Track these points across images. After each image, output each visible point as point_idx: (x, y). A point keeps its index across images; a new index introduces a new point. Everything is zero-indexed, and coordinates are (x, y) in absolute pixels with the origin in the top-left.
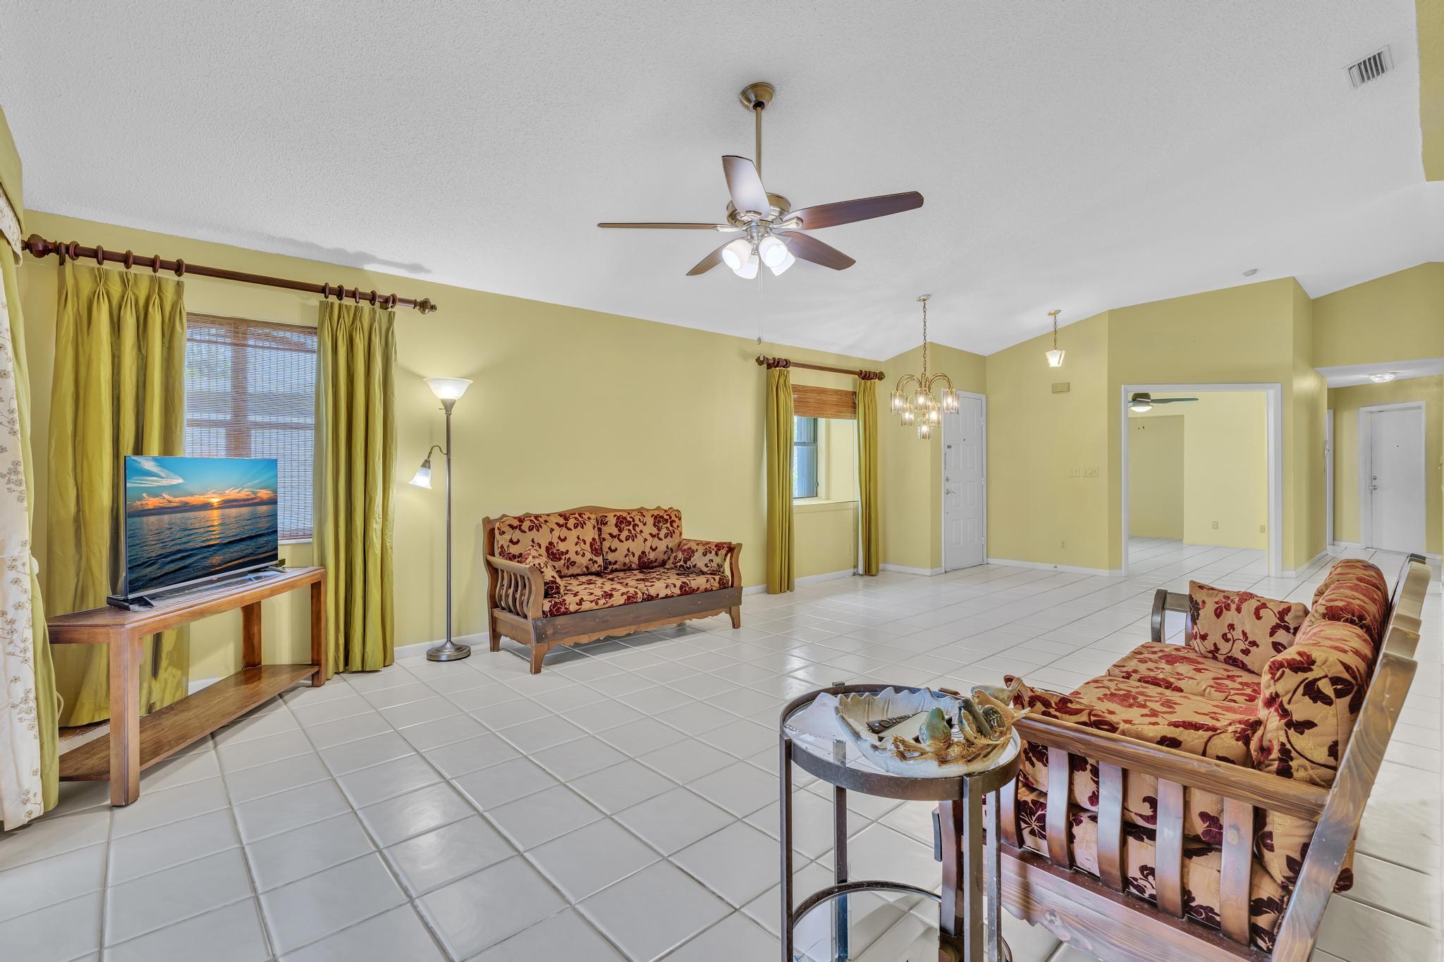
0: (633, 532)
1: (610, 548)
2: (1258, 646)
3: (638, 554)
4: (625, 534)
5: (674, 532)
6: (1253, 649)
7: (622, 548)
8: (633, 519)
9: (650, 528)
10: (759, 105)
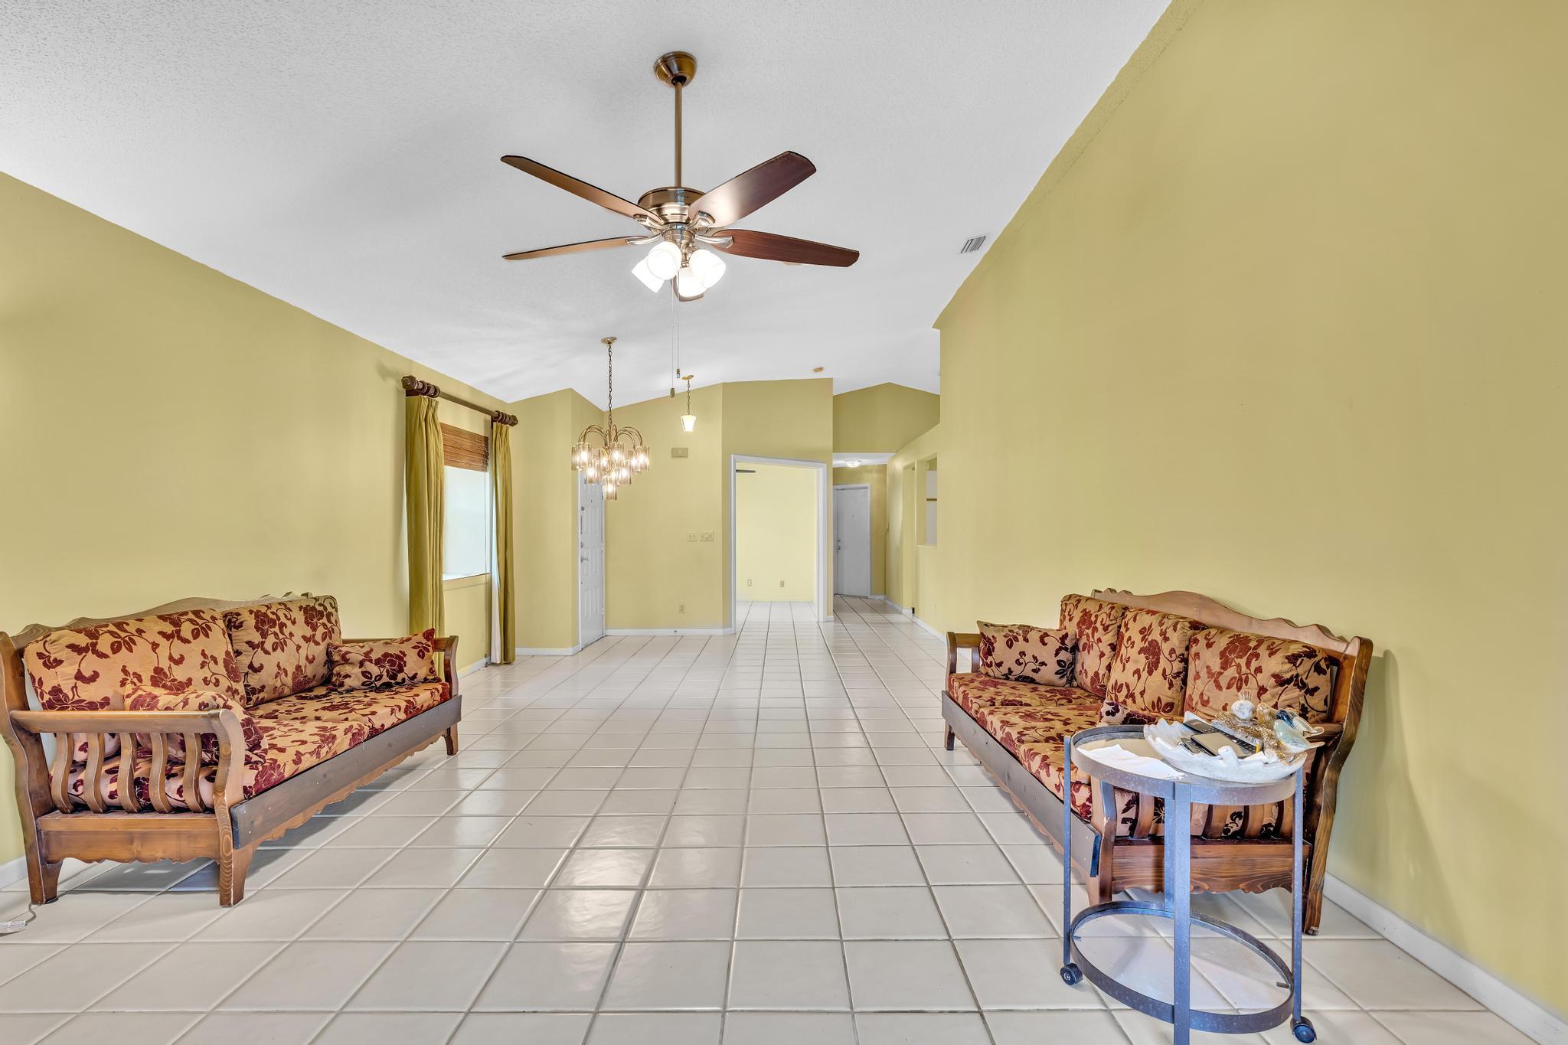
0: (281, 636)
1: (251, 666)
2: (1046, 665)
3: (291, 670)
4: (270, 641)
5: (333, 629)
6: (1043, 668)
7: (270, 662)
8: (277, 615)
9: (300, 630)
10: (679, 80)
